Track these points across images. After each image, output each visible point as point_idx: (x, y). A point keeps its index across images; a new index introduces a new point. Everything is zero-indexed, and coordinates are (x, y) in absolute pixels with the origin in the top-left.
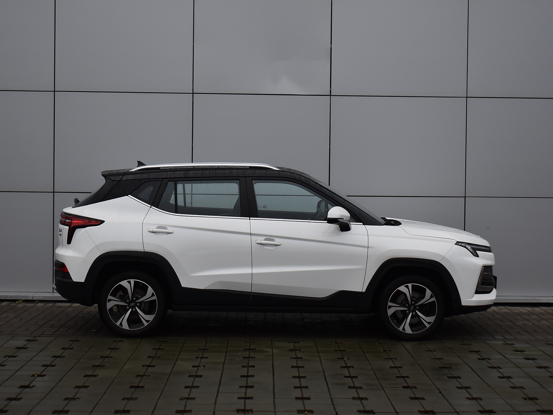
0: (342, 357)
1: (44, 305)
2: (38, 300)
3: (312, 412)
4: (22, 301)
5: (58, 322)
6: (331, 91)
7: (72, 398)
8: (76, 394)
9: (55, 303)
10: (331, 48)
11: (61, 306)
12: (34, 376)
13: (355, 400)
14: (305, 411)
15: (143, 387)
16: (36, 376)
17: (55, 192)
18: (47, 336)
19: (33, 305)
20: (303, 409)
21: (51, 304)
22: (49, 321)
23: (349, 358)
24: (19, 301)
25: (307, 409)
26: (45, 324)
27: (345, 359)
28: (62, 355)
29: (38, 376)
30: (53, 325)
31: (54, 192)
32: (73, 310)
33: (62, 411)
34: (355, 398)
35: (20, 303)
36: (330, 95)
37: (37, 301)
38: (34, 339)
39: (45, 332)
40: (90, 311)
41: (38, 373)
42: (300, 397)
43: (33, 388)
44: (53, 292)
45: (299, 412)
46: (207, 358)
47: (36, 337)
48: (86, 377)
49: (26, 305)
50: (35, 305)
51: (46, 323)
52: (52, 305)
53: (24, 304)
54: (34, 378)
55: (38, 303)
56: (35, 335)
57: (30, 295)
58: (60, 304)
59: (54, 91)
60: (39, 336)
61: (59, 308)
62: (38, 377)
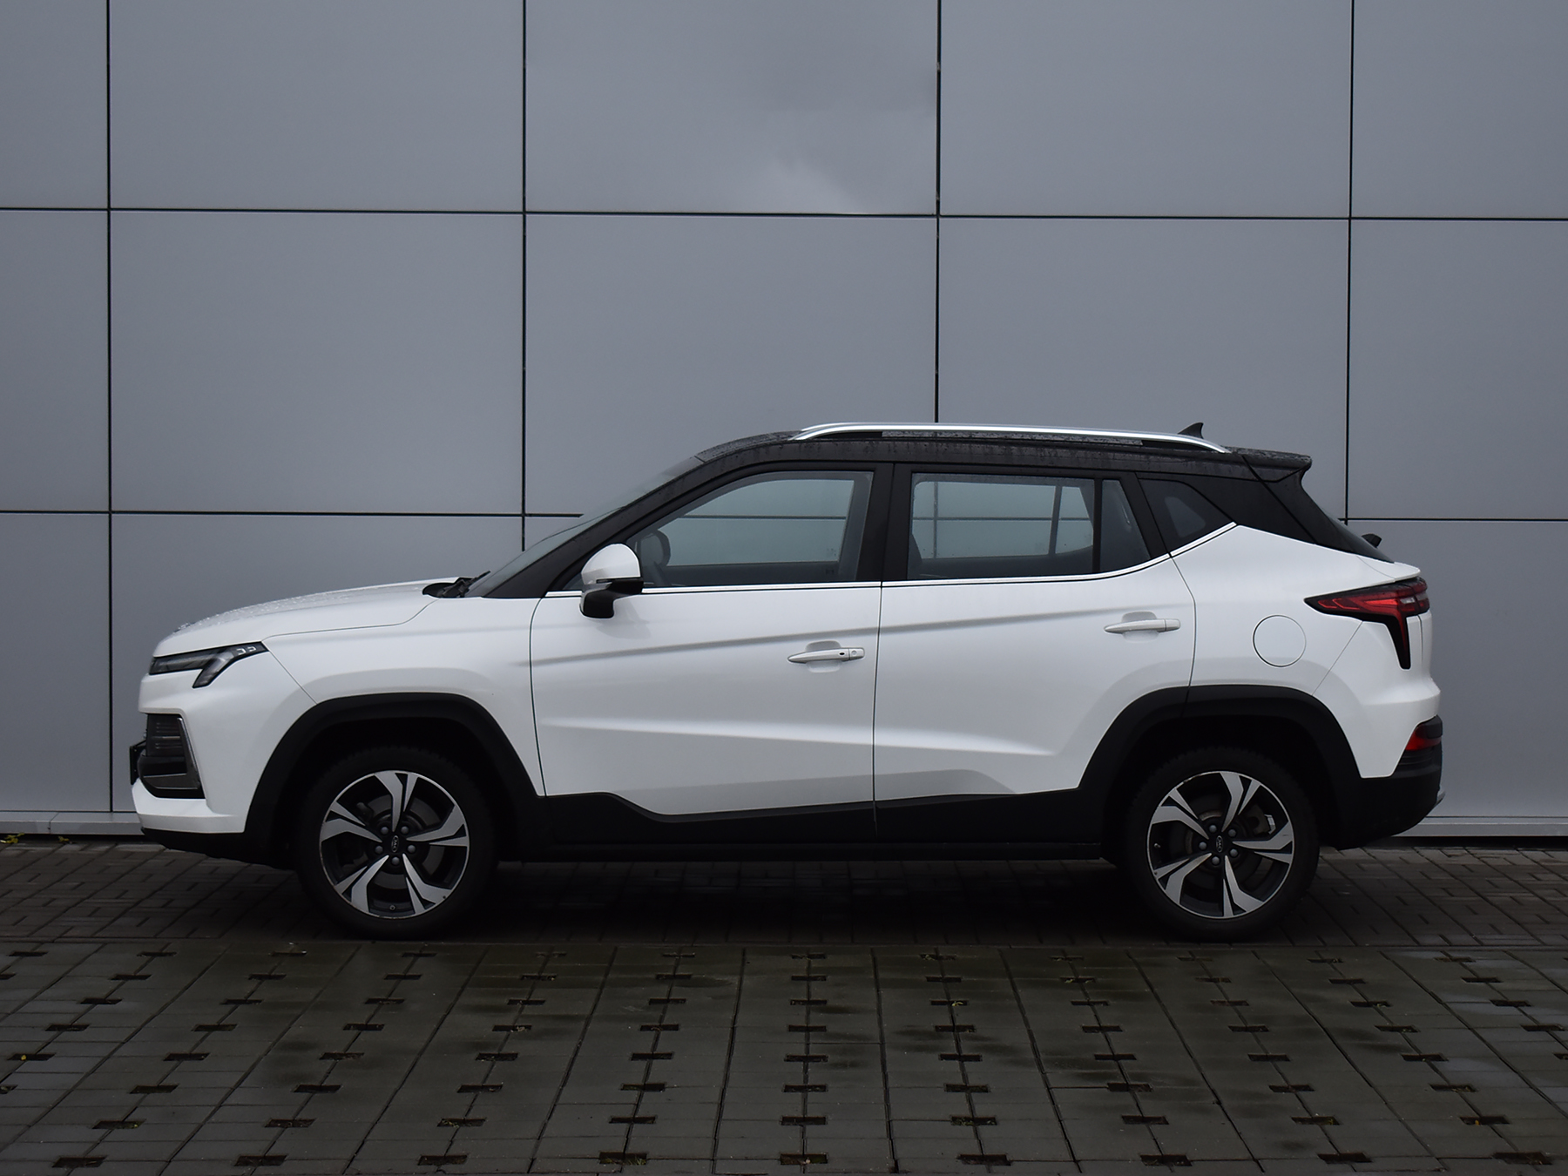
0: (945, 1000)
1: (82, 850)
2: (65, 836)
3: (823, 1159)
4: (18, 838)
5: (117, 901)
6: (938, 203)
7: (118, 1122)
8: (134, 1110)
9: (117, 845)
10: (939, 73)
11: (132, 853)
12: (17, 1057)
13: (960, 1124)
14: (804, 1157)
15: (337, 1088)
16: (24, 1058)
17: (114, 512)
18: (77, 940)
19: (50, 849)
20: (799, 1152)
21: (103, 848)
22: (88, 898)
23: (965, 1003)
24: (10, 839)
25: (809, 1151)
26: (76, 905)
27: (954, 1005)
28: (110, 998)
29: (30, 1057)
30: (99, 908)
31: (110, 512)
32: (167, 865)
33: (84, 1159)
34: (960, 1118)
35: (12, 843)
36: (938, 215)
37: (61, 839)
38: (38, 950)
39: (72, 928)
40: (217, 868)
41: (32, 1049)
42: (796, 1115)
43: (11, 1093)
44: (111, 811)
45: (786, 1159)
46: (542, 1002)
47: (42, 943)
48: (173, 1060)
49: (27, 851)
50: (54, 851)
51: (78, 903)
52: (107, 851)
53: (24, 847)
54: (18, 1062)
55: (64, 843)
56: (40, 939)
57: (42, 821)
58: (132, 846)
59: (109, 209)
60: (53, 942)
61: (125, 858)
62: (29, 1062)
